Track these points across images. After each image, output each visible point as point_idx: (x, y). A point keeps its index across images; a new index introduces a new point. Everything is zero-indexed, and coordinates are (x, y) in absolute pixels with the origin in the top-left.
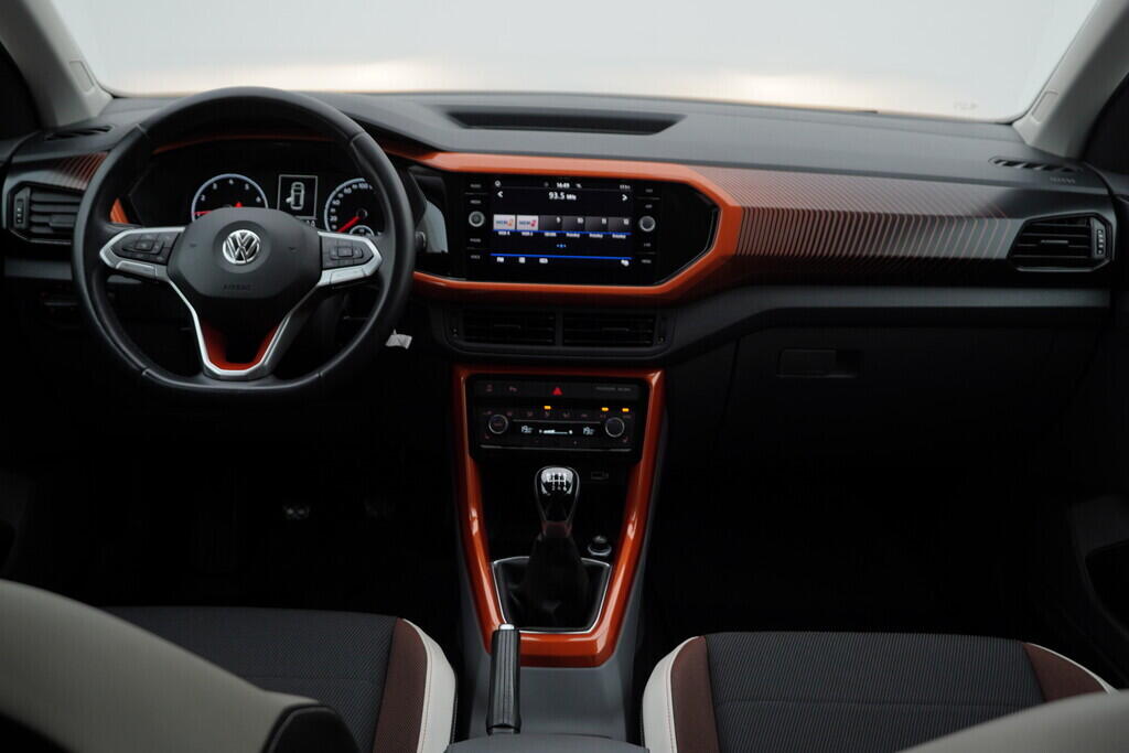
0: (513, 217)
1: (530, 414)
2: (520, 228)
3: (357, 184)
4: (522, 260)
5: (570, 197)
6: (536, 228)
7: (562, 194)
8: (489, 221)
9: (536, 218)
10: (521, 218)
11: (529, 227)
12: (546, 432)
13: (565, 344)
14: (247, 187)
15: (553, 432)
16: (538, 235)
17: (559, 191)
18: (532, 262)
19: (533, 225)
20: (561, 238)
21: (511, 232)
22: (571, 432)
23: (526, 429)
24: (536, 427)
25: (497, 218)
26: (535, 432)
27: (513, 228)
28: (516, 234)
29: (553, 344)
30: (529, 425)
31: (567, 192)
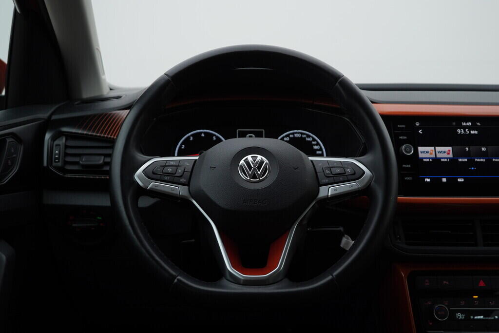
0: (433, 148)
1: (463, 303)
2: (439, 155)
3: (293, 134)
4: (444, 180)
5: (473, 132)
6: (451, 156)
7: (467, 130)
8: (416, 151)
9: (450, 148)
10: (438, 149)
11: (445, 155)
12: (476, 317)
13: (485, 245)
14: (214, 138)
15: (482, 317)
16: (453, 161)
17: (465, 128)
18: (452, 182)
19: (448, 154)
20: (471, 162)
21: (432, 158)
22: (496, 317)
23: (459, 316)
24: (468, 313)
25: (420, 149)
26: (467, 318)
27: (433, 156)
28: (436, 160)
29: (476, 245)
30: (462, 312)
31: (470, 128)
